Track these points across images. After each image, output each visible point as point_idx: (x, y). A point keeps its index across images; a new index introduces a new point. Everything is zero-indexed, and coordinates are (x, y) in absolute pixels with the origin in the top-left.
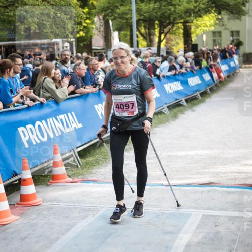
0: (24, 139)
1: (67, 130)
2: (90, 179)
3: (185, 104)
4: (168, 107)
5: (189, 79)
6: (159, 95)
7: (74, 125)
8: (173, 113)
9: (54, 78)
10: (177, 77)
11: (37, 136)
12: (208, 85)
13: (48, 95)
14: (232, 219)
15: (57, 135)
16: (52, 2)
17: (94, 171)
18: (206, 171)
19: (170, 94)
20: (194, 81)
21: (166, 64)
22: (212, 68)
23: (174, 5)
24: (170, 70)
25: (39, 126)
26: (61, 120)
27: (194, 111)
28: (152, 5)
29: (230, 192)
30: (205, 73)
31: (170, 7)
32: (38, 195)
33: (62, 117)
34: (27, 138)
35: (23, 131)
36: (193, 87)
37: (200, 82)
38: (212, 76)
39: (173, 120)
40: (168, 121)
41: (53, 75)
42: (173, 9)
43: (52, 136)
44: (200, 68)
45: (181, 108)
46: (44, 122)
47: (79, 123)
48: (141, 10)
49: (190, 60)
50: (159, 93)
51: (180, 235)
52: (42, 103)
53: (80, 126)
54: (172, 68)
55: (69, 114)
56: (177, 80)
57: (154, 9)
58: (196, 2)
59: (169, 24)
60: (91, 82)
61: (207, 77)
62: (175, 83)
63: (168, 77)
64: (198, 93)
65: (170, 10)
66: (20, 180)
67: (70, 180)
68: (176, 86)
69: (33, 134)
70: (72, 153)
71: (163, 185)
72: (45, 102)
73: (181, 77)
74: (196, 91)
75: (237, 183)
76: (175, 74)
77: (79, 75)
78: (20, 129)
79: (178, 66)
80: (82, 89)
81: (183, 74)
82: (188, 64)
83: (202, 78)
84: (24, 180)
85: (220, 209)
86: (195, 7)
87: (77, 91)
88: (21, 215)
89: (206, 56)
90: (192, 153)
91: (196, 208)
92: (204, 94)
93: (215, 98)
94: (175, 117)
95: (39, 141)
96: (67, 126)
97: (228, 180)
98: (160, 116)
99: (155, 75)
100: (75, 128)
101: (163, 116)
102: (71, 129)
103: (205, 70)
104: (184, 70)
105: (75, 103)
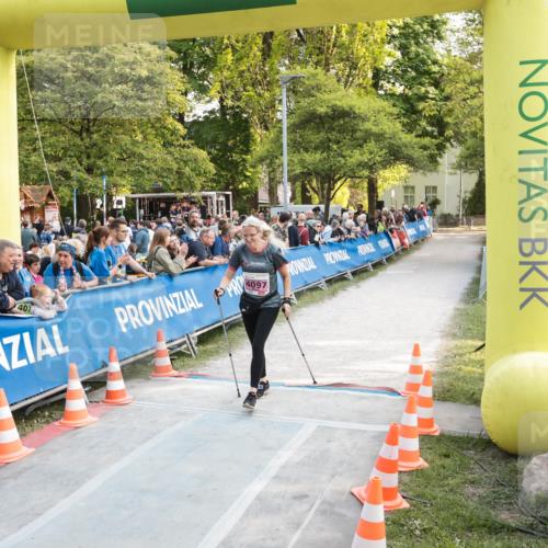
0: (122, 322)
1: (182, 311)
2: (200, 373)
3: (351, 277)
4: (327, 282)
5: (359, 247)
6: (315, 267)
7: (192, 305)
8: (332, 288)
9: (169, 248)
10: (343, 244)
11: (139, 317)
12: (385, 255)
13: (160, 268)
14: (352, 432)
15: (167, 316)
16: (177, 155)
17: (208, 362)
18: (345, 367)
19: (331, 265)
20: (365, 249)
21: (329, 229)
22: (392, 232)
23: (344, 157)
24: (333, 236)
25: (143, 306)
26: (175, 299)
27: (358, 287)
28: (318, 156)
29: (362, 398)
30: (381, 238)
31: (340, 159)
32: (127, 392)
33: (176, 295)
34: (126, 320)
35: (121, 313)
36: (363, 256)
37: (373, 250)
38: (391, 243)
39: (329, 299)
40: (322, 299)
41: (167, 244)
42: (343, 161)
43: (160, 318)
44: (376, 233)
45: (345, 283)
46: (150, 301)
47: (199, 302)
48: (304, 161)
49: (362, 224)
50: (315, 264)
51: (280, 452)
52: (150, 279)
53: (200, 305)
54: (337, 233)
55: (186, 292)
56: (342, 248)
57: (320, 161)
58: (371, 153)
59: (339, 179)
60: (222, 251)
61: (384, 244)
62: (340, 251)
63: (330, 244)
64: (370, 264)
65: (339, 162)
66: (106, 373)
67: (175, 373)
68: (341, 255)
69: (134, 315)
70: (186, 339)
71: (283, 385)
72: (154, 277)
73: (348, 245)
74: (367, 261)
75: (376, 385)
76: (340, 241)
77: (206, 245)
78: (118, 310)
79: (345, 231)
80: (207, 260)
81: (351, 240)
82: (359, 229)
83: (377, 246)
84: (111, 374)
85: (343, 420)
86: (370, 160)
87: (201, 262)
88: (102, 416)
89: (384, 218)
90: (335, 343)
91: (312, 417)
92: (378, 265)
93: (391, 271)
94: (333, 294)
95: (141, 325)
96: (183, 306)
97: (365, 380)
98: (314, 293)
99: (312, 241)
100: (193, 308)
101: (319, 292)
102: (187, 309)
103: (383, 235)
104: (353, 235)
105: (197, 278)
